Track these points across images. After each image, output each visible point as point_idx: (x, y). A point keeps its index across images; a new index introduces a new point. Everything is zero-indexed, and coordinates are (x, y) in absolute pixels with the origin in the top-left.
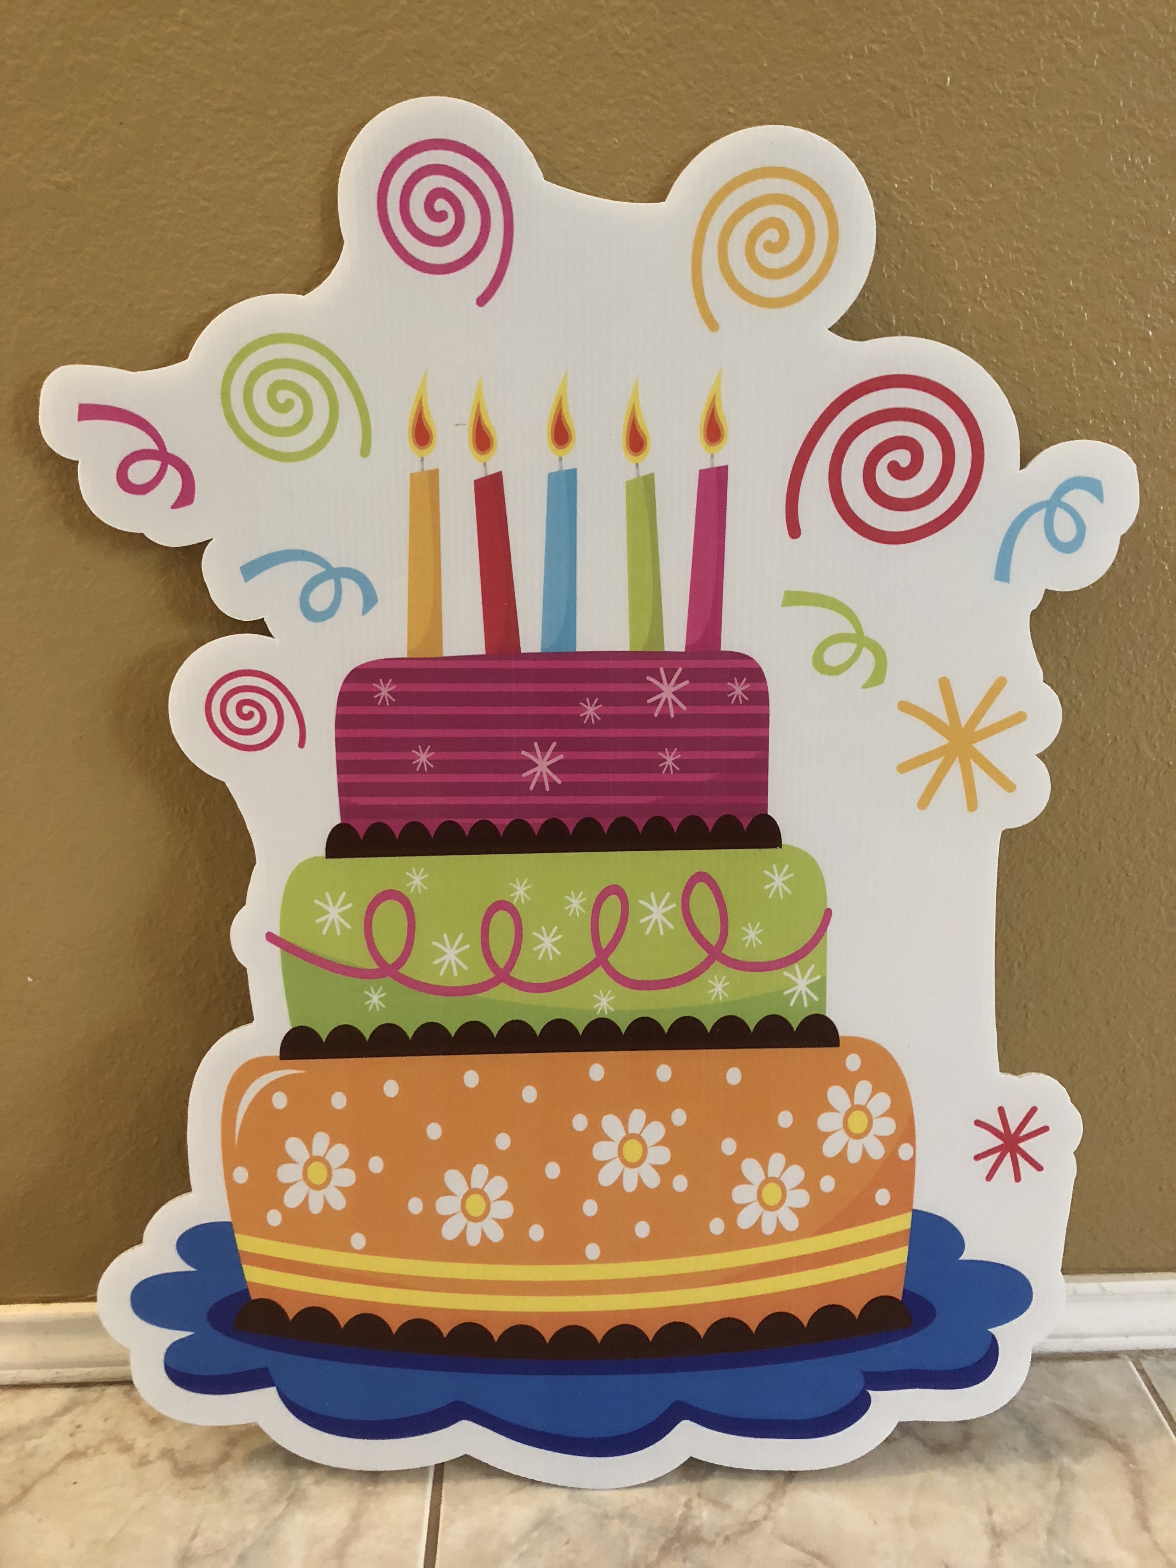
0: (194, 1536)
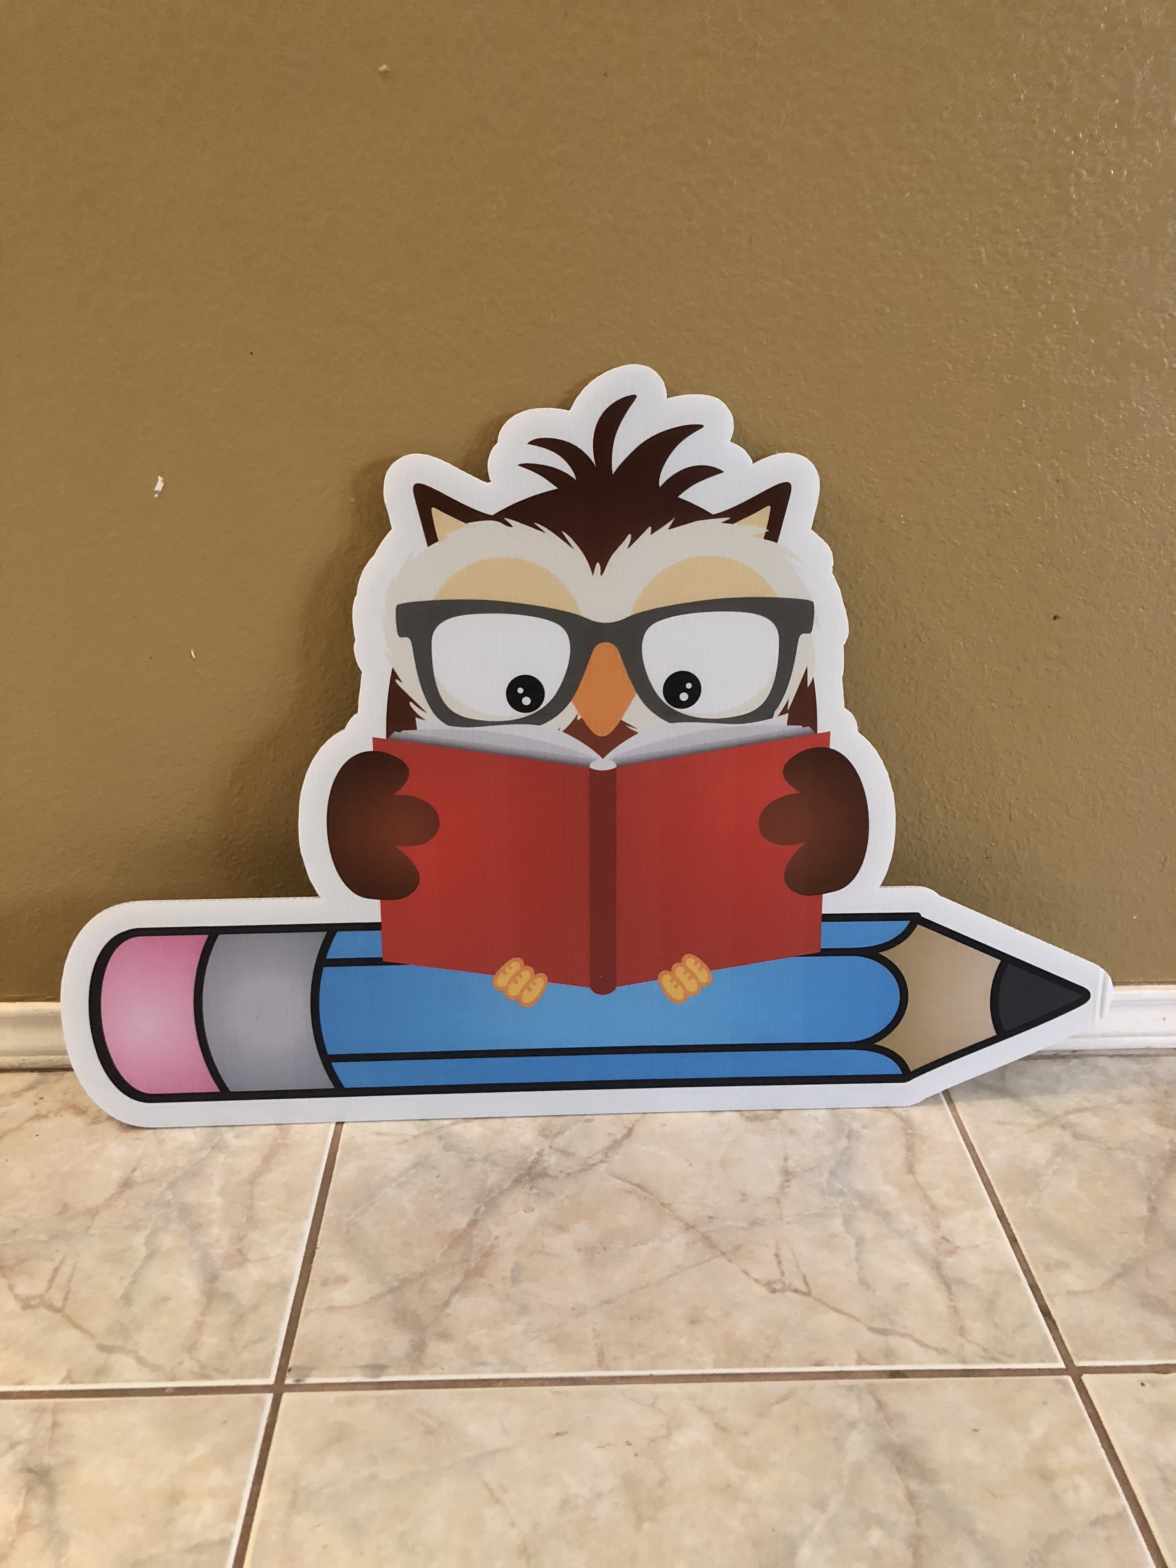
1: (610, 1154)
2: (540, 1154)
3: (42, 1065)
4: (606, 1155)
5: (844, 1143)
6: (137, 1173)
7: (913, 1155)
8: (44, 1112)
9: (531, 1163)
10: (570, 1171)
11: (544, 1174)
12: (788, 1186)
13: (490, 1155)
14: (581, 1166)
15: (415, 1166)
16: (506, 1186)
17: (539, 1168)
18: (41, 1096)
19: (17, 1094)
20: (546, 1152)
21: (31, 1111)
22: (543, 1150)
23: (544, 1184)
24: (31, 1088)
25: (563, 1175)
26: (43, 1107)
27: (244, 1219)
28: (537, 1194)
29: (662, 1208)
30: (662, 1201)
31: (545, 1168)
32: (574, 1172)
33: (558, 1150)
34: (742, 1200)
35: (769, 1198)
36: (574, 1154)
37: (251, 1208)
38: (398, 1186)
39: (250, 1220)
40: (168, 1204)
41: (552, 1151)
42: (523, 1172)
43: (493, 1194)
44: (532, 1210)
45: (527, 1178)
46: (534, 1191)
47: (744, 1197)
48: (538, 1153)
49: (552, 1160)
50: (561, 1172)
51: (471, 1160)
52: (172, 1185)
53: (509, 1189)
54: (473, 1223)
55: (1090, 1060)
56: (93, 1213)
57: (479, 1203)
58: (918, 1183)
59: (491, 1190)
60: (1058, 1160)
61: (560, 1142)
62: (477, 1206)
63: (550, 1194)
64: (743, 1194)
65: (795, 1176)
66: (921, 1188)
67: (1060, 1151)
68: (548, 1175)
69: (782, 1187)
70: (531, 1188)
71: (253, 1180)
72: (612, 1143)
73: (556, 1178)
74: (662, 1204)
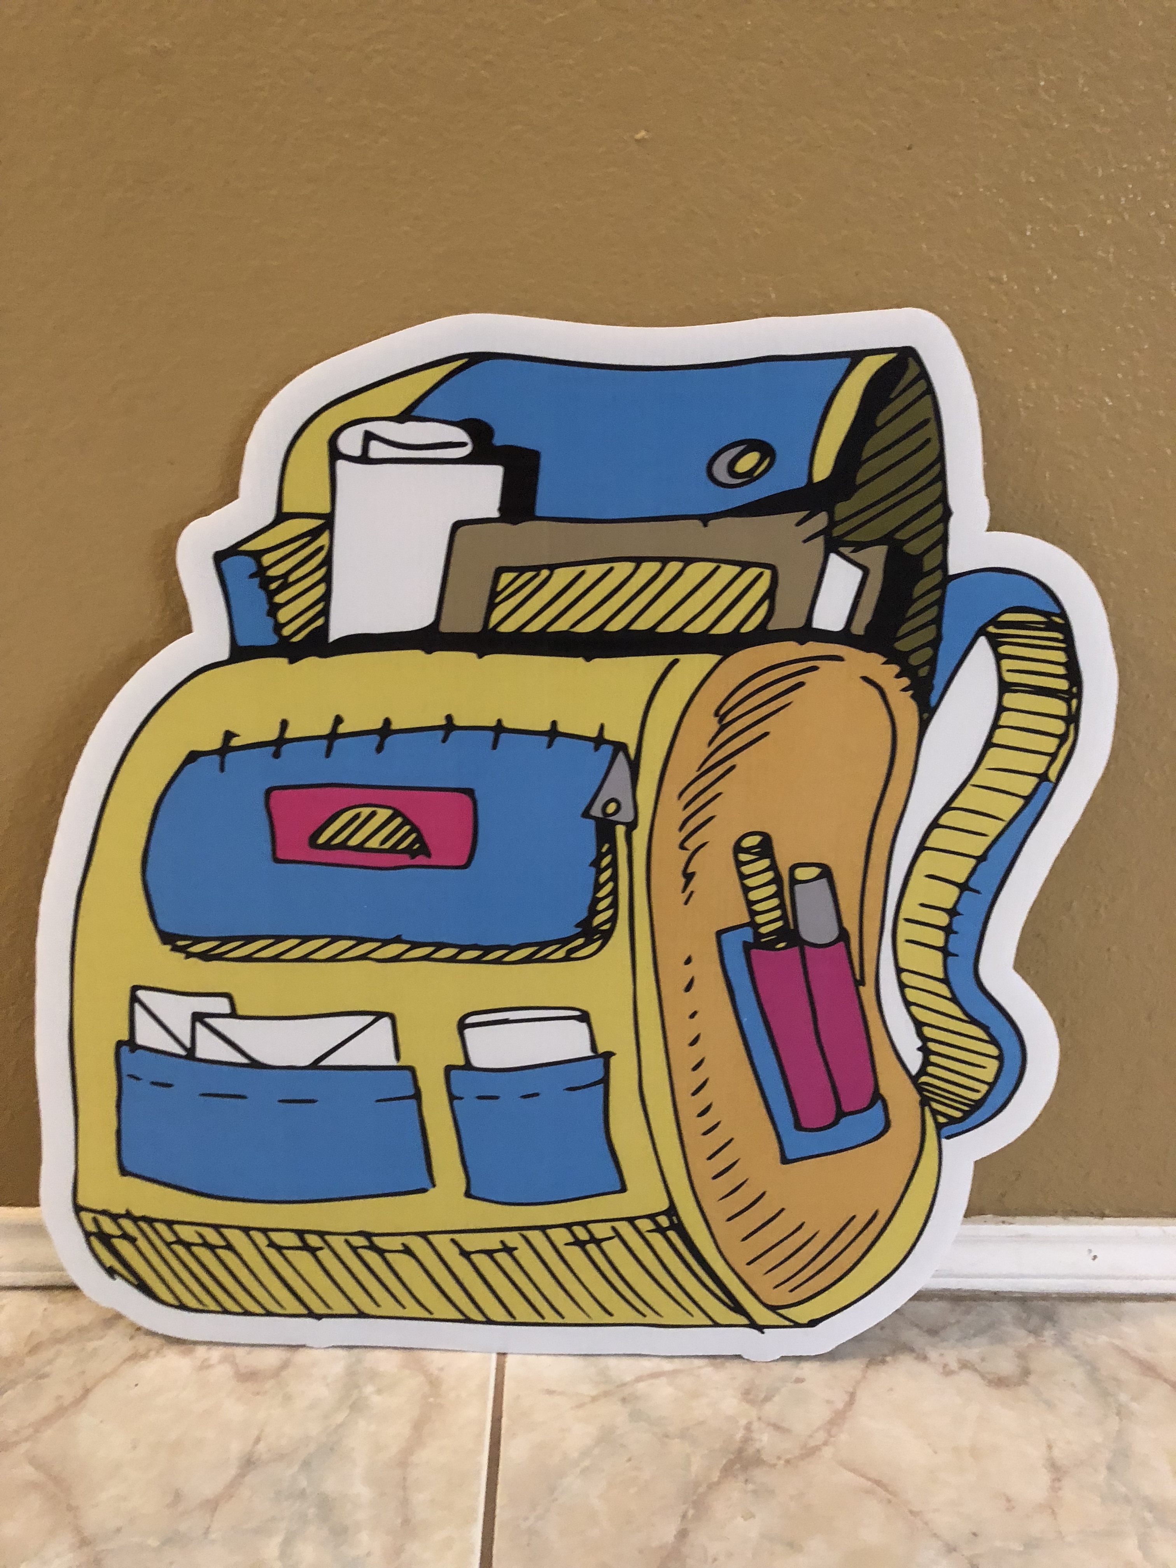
2: (748, 1428)
5: (1114, 1424)
10: (789, 1456)
11: (757, 1461)
16: (715, 1476)
17: (751, 1451)
20: (756, 1425)
22: (750, 1423)
27: (399, 1521)
28: (755, 1492)
31: (758, 1451)
34: (1008, 1509)
37: (405, 1502)
39: (406, 1522)
40: (302, 1494)
42: (732, 1457)
43: (701, 1490)
44: (753, 1516)
46: (750, 1487)
47: (1010, 1504)
49: (764, 1439)
50: (779, 1458)
51: (667, 1436)
52: (306, 1464)
54: (683, 1534)
56: (212, 1505)
57: (684, 1504)
61: (771, 1410)
62: (684, 1507)
63: (771, 1492)
64: (1009, 1500)
71: (403, 1461)
72: (833, 1415)
73: (774, 1466)
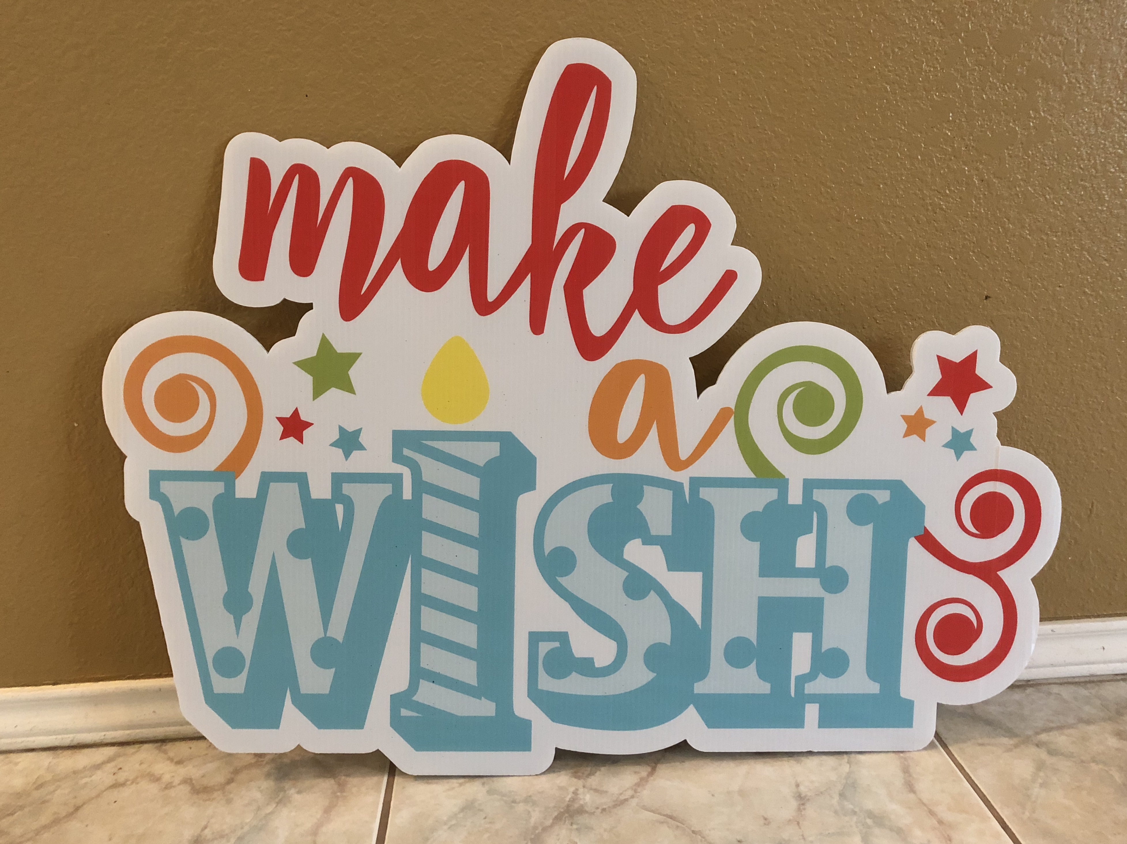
0: (205, 827)
1: (639, 790)
3: (122, 740)
4: (636, 791)
6: (207, 831)
7: (910, 776)
8: (121, 780)
9: (569, 801)
12: (804, 809)
13: (530, 796)
14: (614, 801)
15: (463, 810)
18: (119, 767)
19: (97, 767)
21: (109, 780)
23: (583, 819)
24: (110, 760)
25: (599, 810)
26: (122, 777)
29: (694, 835)
30: (693, 829)
32: (609, 807)
33: (591, 789)
35: (790, 820)
36: (606, 792)
38: (449, 828)
41: (586, 790)
45: (567, 815)
48: (573, 793)
53: (552, 826)
55: (1044, 688)
58: (920, 800)
59: (535, 828)
60: (1042, 774)
65: (809, 799)
66: (925, 805)
67: (1040, 766)
68: (586, 812)
69: (799, 810)
70: (572, 824)
74: (693, 832)
